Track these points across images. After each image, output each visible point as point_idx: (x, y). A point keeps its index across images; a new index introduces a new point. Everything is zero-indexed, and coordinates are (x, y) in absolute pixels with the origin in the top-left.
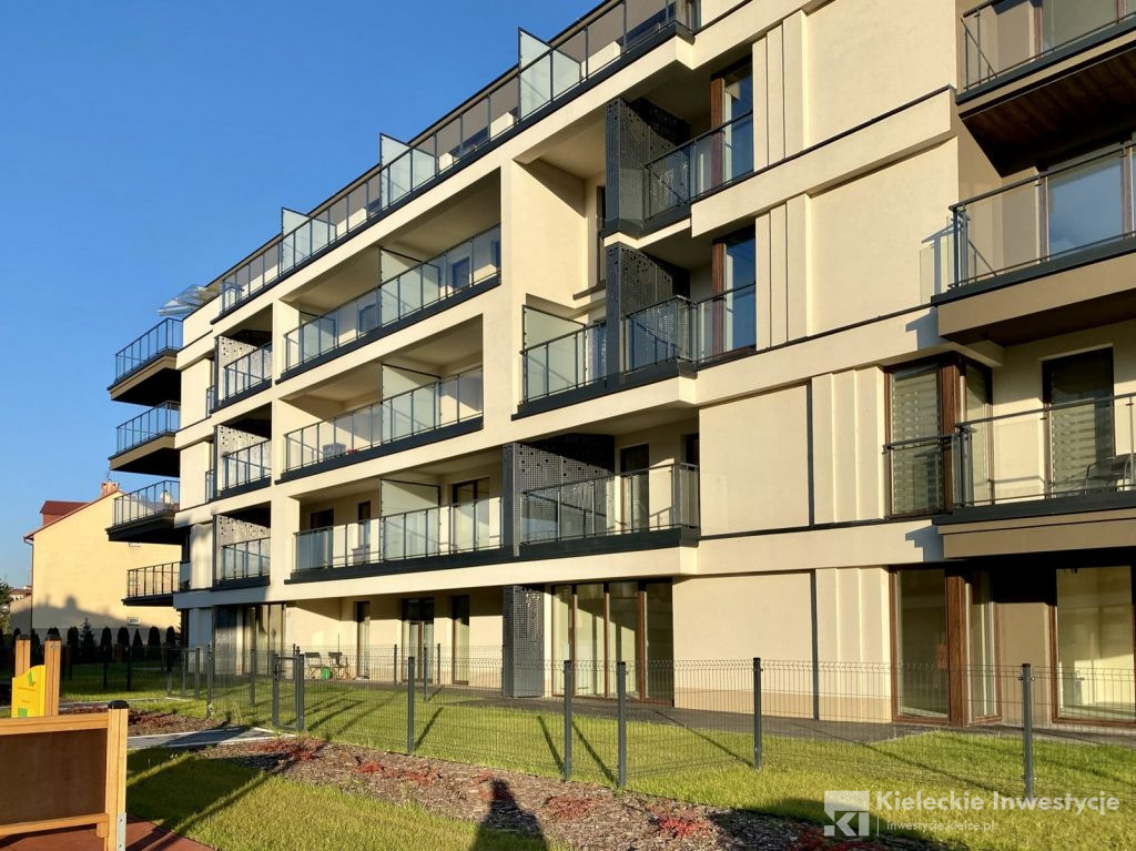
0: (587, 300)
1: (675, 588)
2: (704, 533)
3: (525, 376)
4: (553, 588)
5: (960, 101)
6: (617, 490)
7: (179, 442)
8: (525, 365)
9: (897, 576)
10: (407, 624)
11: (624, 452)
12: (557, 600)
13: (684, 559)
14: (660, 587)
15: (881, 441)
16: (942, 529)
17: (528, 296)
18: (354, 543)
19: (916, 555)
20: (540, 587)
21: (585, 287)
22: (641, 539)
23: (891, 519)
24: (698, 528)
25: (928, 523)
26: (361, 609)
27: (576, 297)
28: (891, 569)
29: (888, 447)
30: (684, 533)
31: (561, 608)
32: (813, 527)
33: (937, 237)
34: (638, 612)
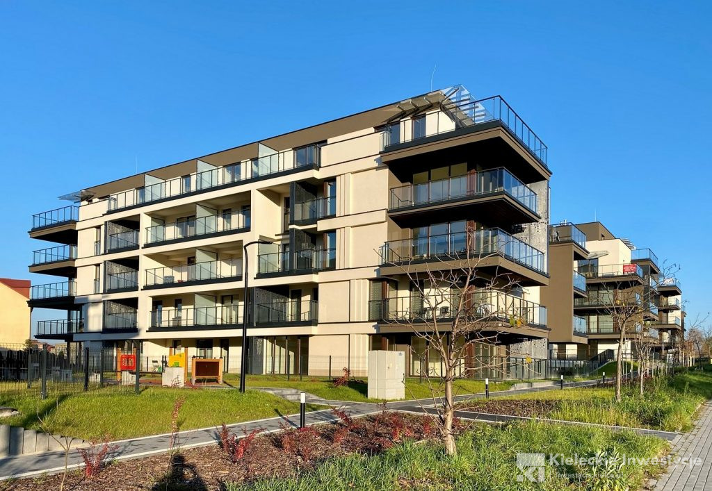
0: (281, 237)
1: (310, 338)
2: (319, 322)
3: (259, 264)
4: (267, 337)
5: (388, 212)
6: (290, 305)
7: (77, 264)
8: (259, 260)
9: (371, 337)
10: (198, 350)
11: (292, 291)
12: (268, 342)
13: (313, 330)
14: (305, 338)
15: (368, 300)
16: (380, 325)
17: (260, 236)
18: (172, 315)
19: (374, 331)
20: (262, 337)
21: (280, 233)
22: (298, 323)
23: (370, 321)
24: (317, 320)
25: (376, 323)
26: (176, 343)
27: (276, 235)
28: (369, 335)
29: (370, 301)
30: (313, 322)
31: (269, 344)
32: (350, 322)
33: (382, 247)
34: (297, 347)
